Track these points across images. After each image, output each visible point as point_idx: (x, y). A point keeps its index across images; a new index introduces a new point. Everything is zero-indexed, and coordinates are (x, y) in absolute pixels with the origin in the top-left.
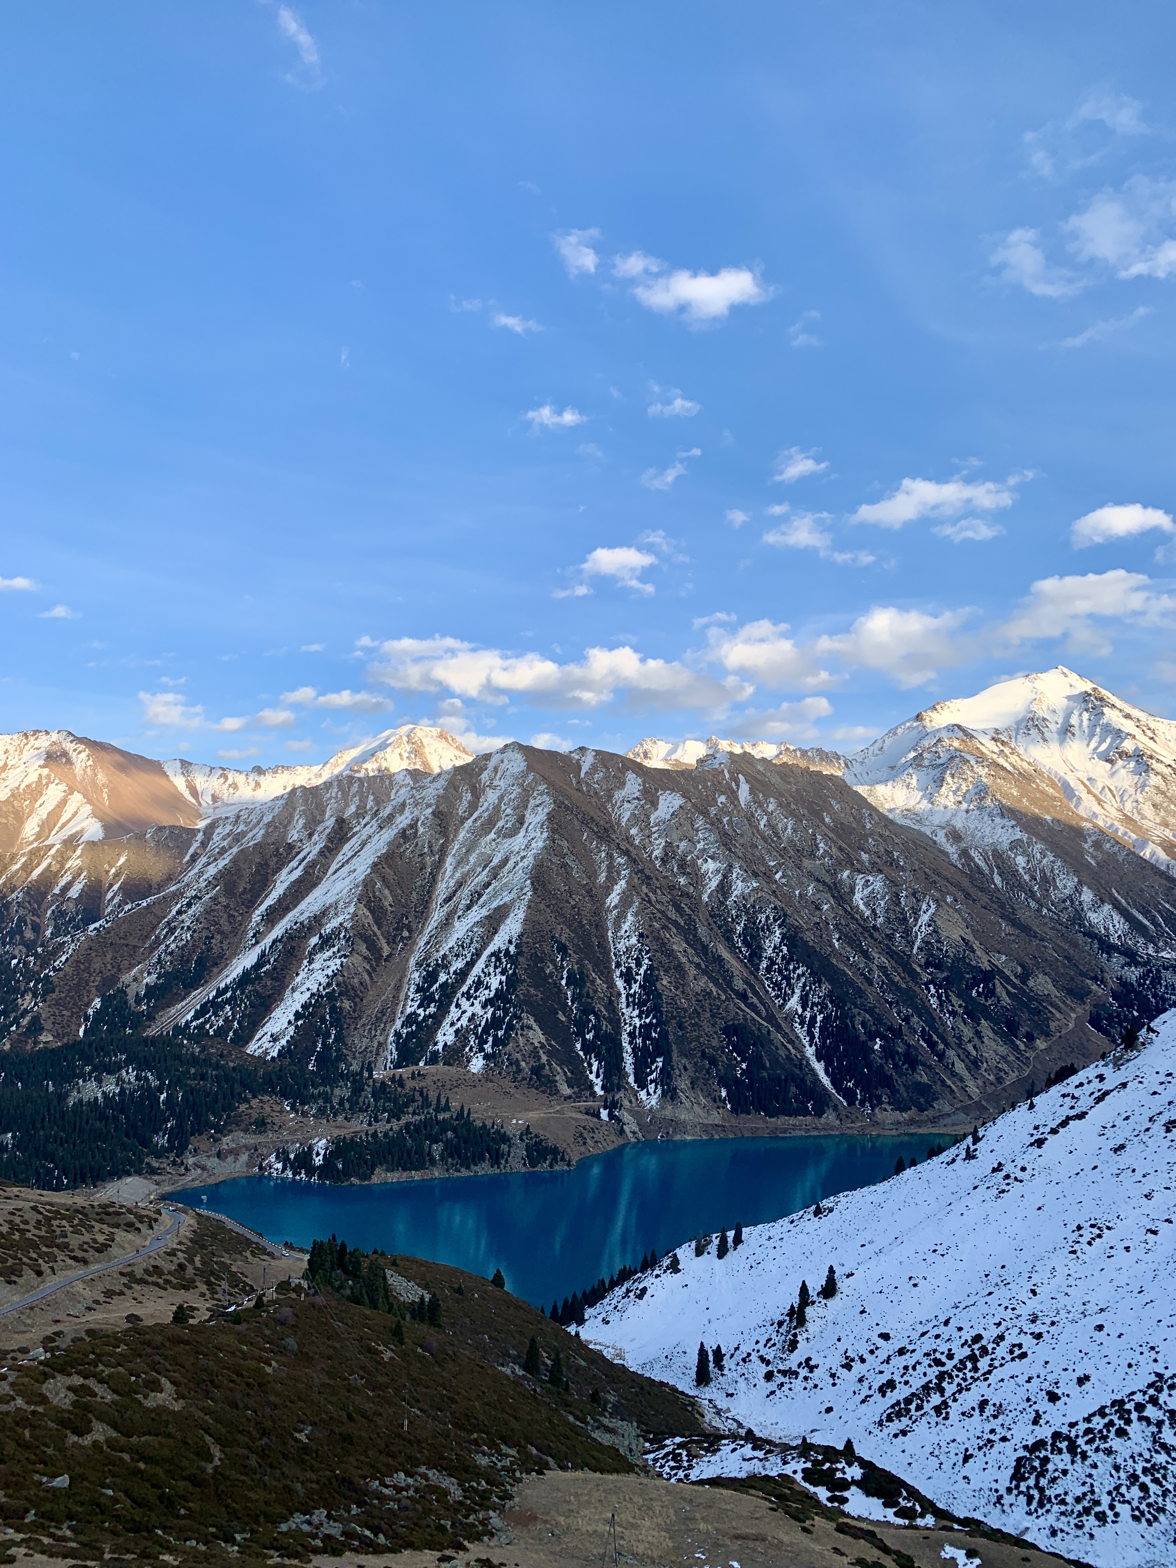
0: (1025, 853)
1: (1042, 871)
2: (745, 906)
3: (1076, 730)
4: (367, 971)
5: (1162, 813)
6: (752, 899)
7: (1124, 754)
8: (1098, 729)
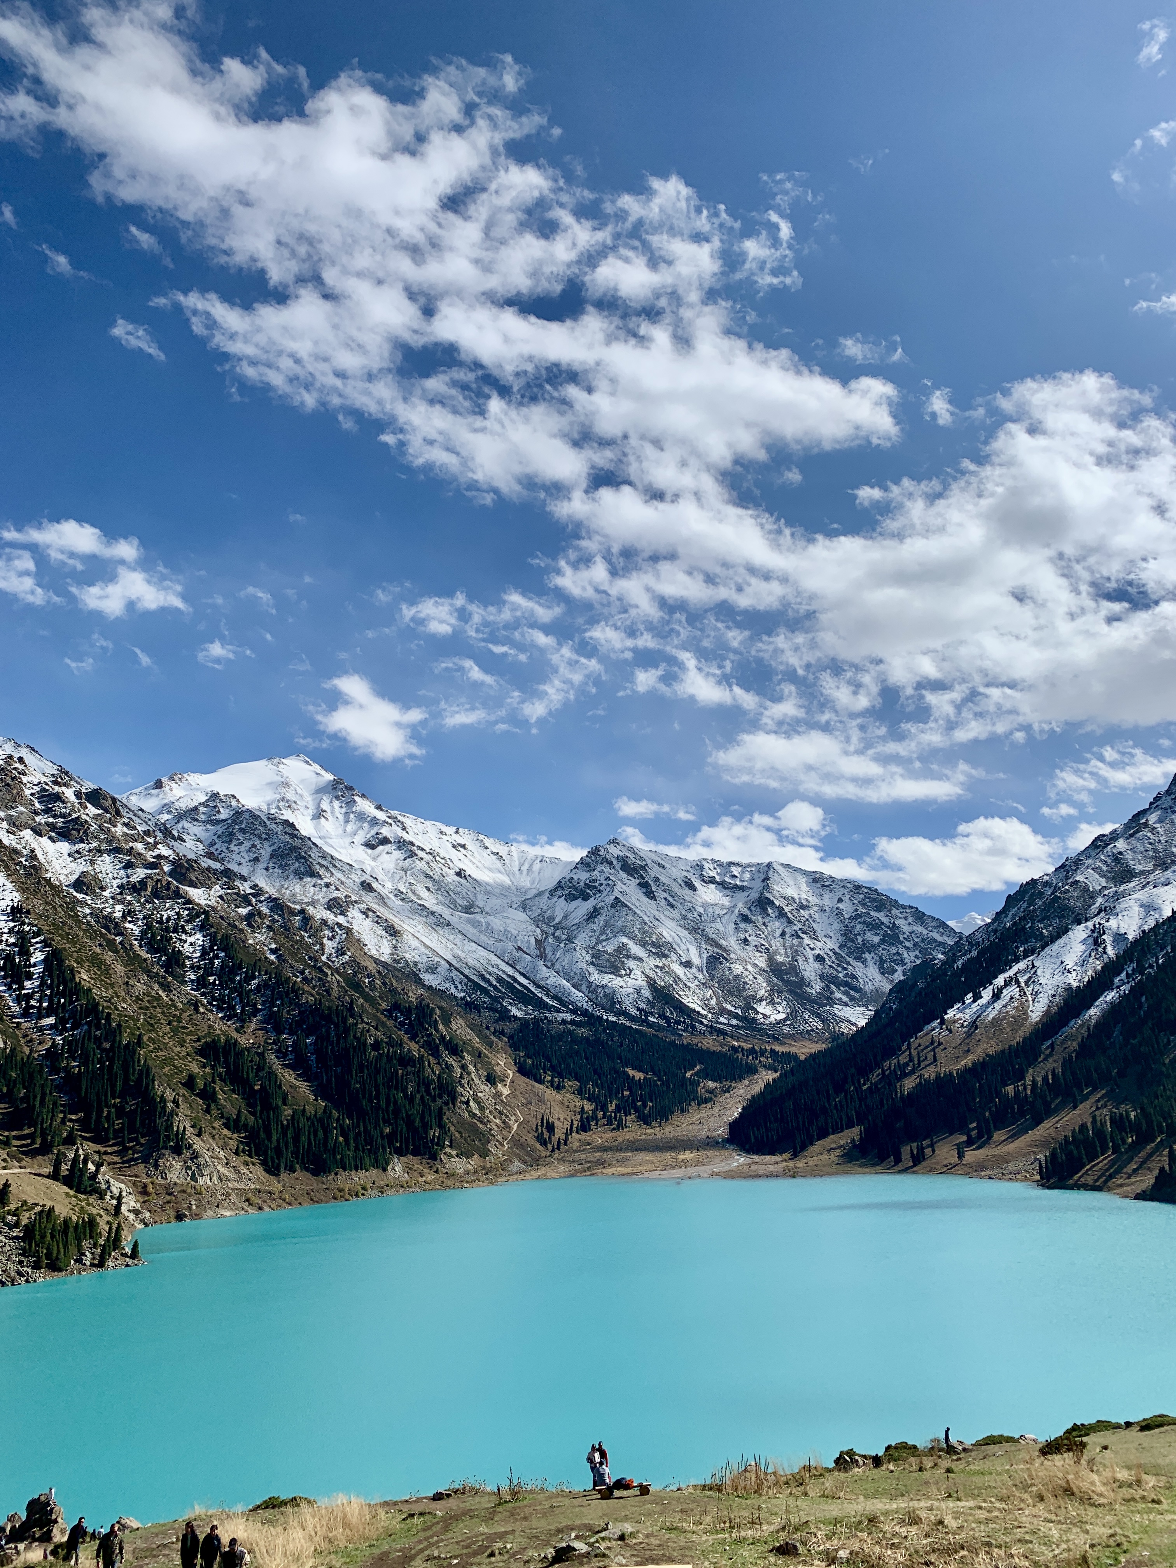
3: (328, 815)
7: (385, 841)
8: (352, 816)
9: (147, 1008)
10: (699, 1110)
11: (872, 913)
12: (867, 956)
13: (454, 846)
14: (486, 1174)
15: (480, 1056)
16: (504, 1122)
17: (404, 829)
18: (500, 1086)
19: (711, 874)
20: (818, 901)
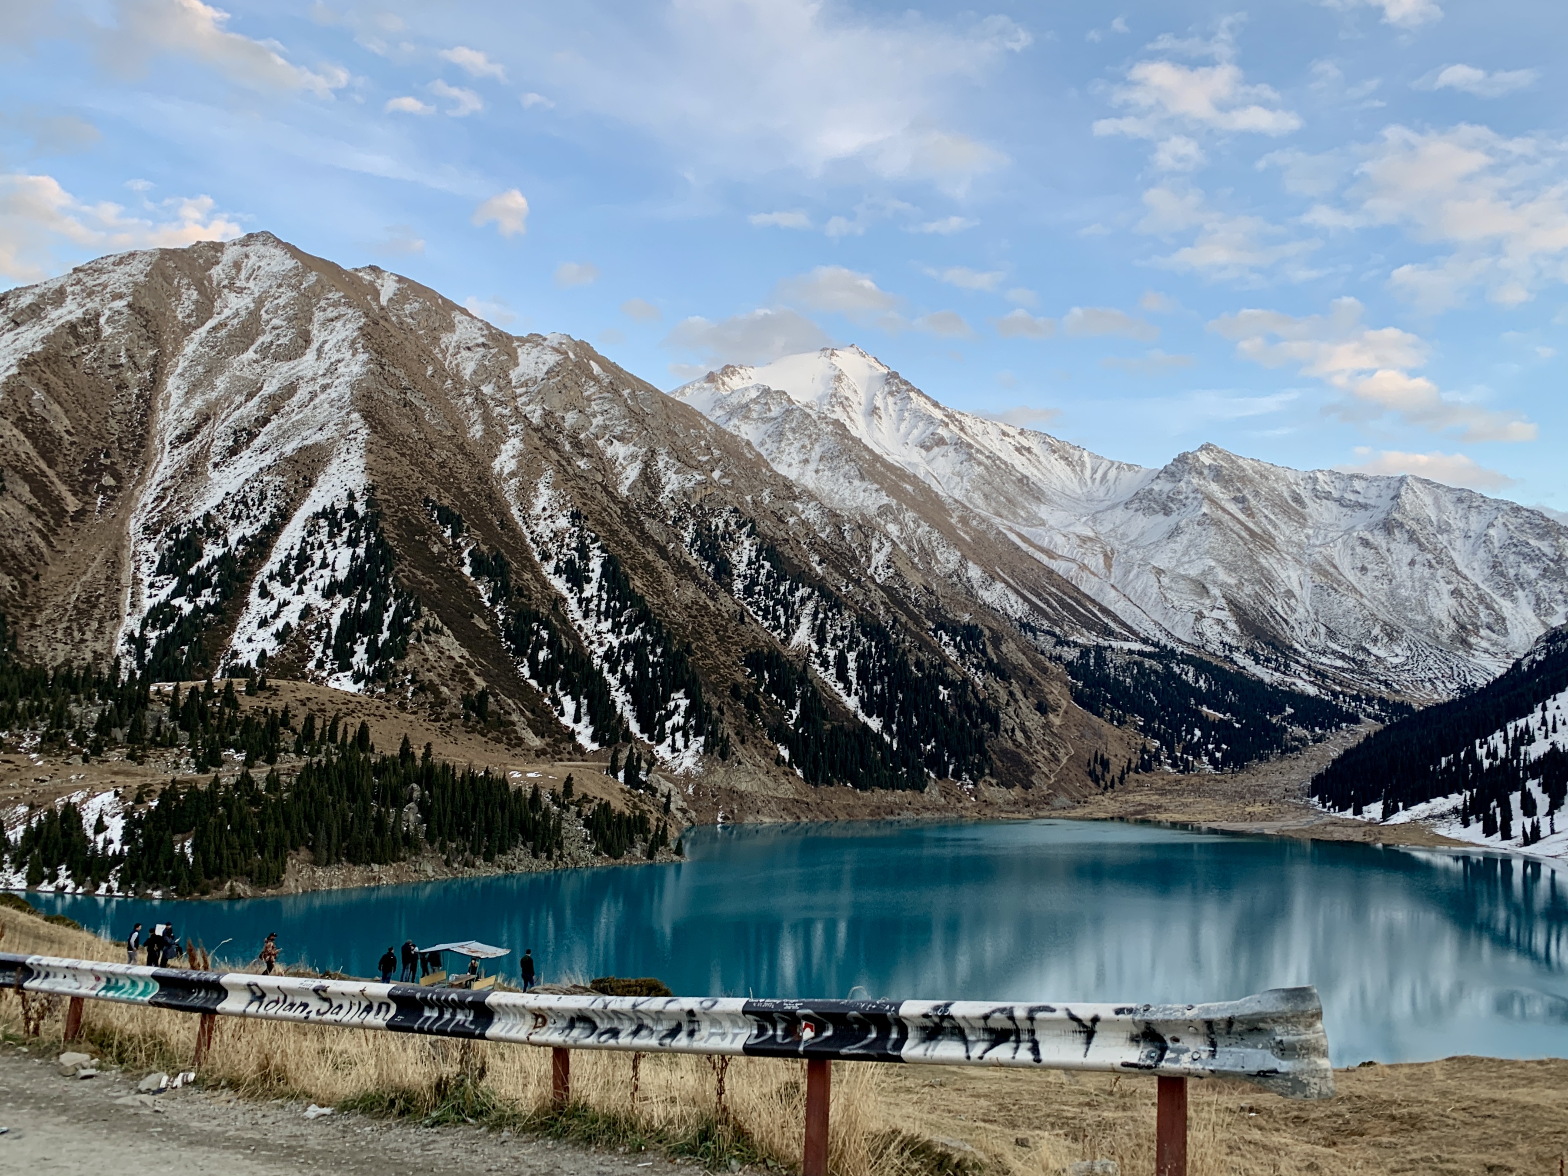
0: (896, 520)
1: (919, 541)
2: (688, 507)
3: (882, 412)
4: (39, 531)
5: (993, 504)
6: (698, 497)
7: (941, 442)
8: (906, 414)
9: (696, 617)
10: (1280, 759)
11: (1532, 542)
12: (1519, 593)
13: (1017, 449)
14: (1028, 806)
15: (1031, 683)
16: (1053, 754)
17: (962, 429)
18: (1051, 716)
19: (1327, 489)
20: (1462, 525)
